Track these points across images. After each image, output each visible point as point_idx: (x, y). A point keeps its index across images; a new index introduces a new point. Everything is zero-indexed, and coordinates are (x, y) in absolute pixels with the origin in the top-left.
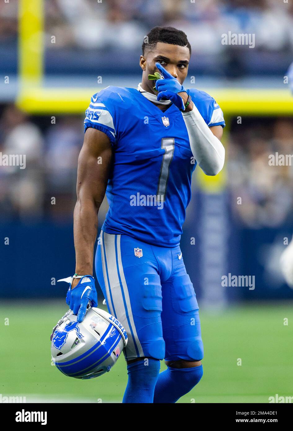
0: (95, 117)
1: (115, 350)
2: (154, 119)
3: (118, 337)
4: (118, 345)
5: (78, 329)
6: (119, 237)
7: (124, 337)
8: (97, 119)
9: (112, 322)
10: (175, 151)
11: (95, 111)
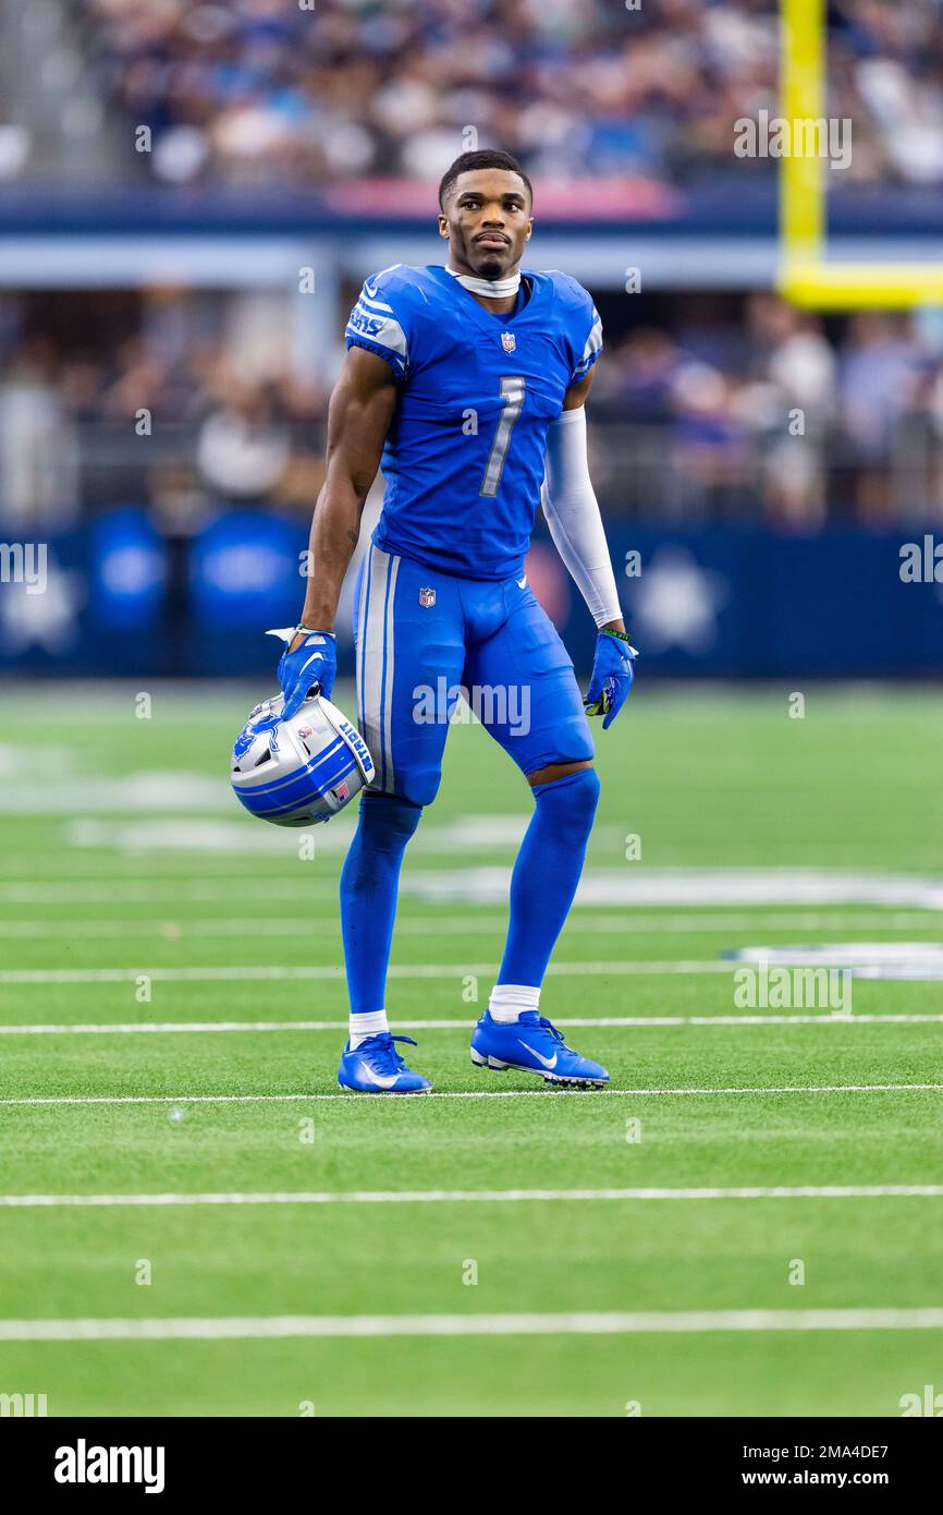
0: (369, 329)
1: (337, 789)
2: (486, 338)
3: (349, 765)
4: (346, 778)
5: (275, 734)
6: (397, 560)
7: (363, 767)
8: (374, 333)
9: (343, 734)
10: (523, 404)
11: (372, 317)
